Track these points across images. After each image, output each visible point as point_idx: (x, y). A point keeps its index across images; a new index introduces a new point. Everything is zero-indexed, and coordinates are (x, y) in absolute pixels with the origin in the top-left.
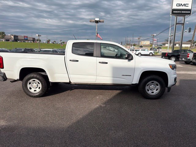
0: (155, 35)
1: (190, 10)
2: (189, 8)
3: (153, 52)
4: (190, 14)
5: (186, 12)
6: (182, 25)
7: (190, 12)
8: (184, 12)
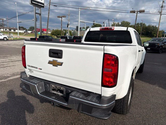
0: (5, 19)
1: (43, 4)
2: (43, 2)
3: (7, 37)
4: (43, 7)
5: (41, 5)
6: (40, 15)
7: (43, 5)
8: (40, 4)
